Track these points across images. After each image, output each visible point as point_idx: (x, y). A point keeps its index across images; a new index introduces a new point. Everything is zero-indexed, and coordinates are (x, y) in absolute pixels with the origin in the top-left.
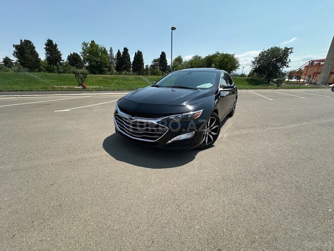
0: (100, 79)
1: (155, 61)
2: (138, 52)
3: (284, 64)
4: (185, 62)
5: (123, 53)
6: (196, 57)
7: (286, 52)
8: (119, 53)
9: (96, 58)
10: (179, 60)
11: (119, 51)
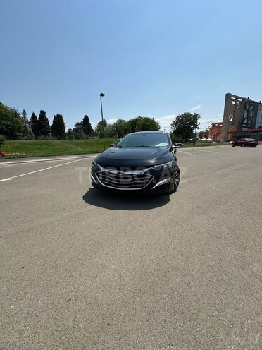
0: (17, 145)
1: (78, 124)
2: (58, 115)
3: (196, 127)
4: (110, 126)
5: (40, 116)
6: (120, 120)
7: (196, 117)
8: (34, 116)
9: (5, 122)
10: (103, 123)
11: (33, 114)
